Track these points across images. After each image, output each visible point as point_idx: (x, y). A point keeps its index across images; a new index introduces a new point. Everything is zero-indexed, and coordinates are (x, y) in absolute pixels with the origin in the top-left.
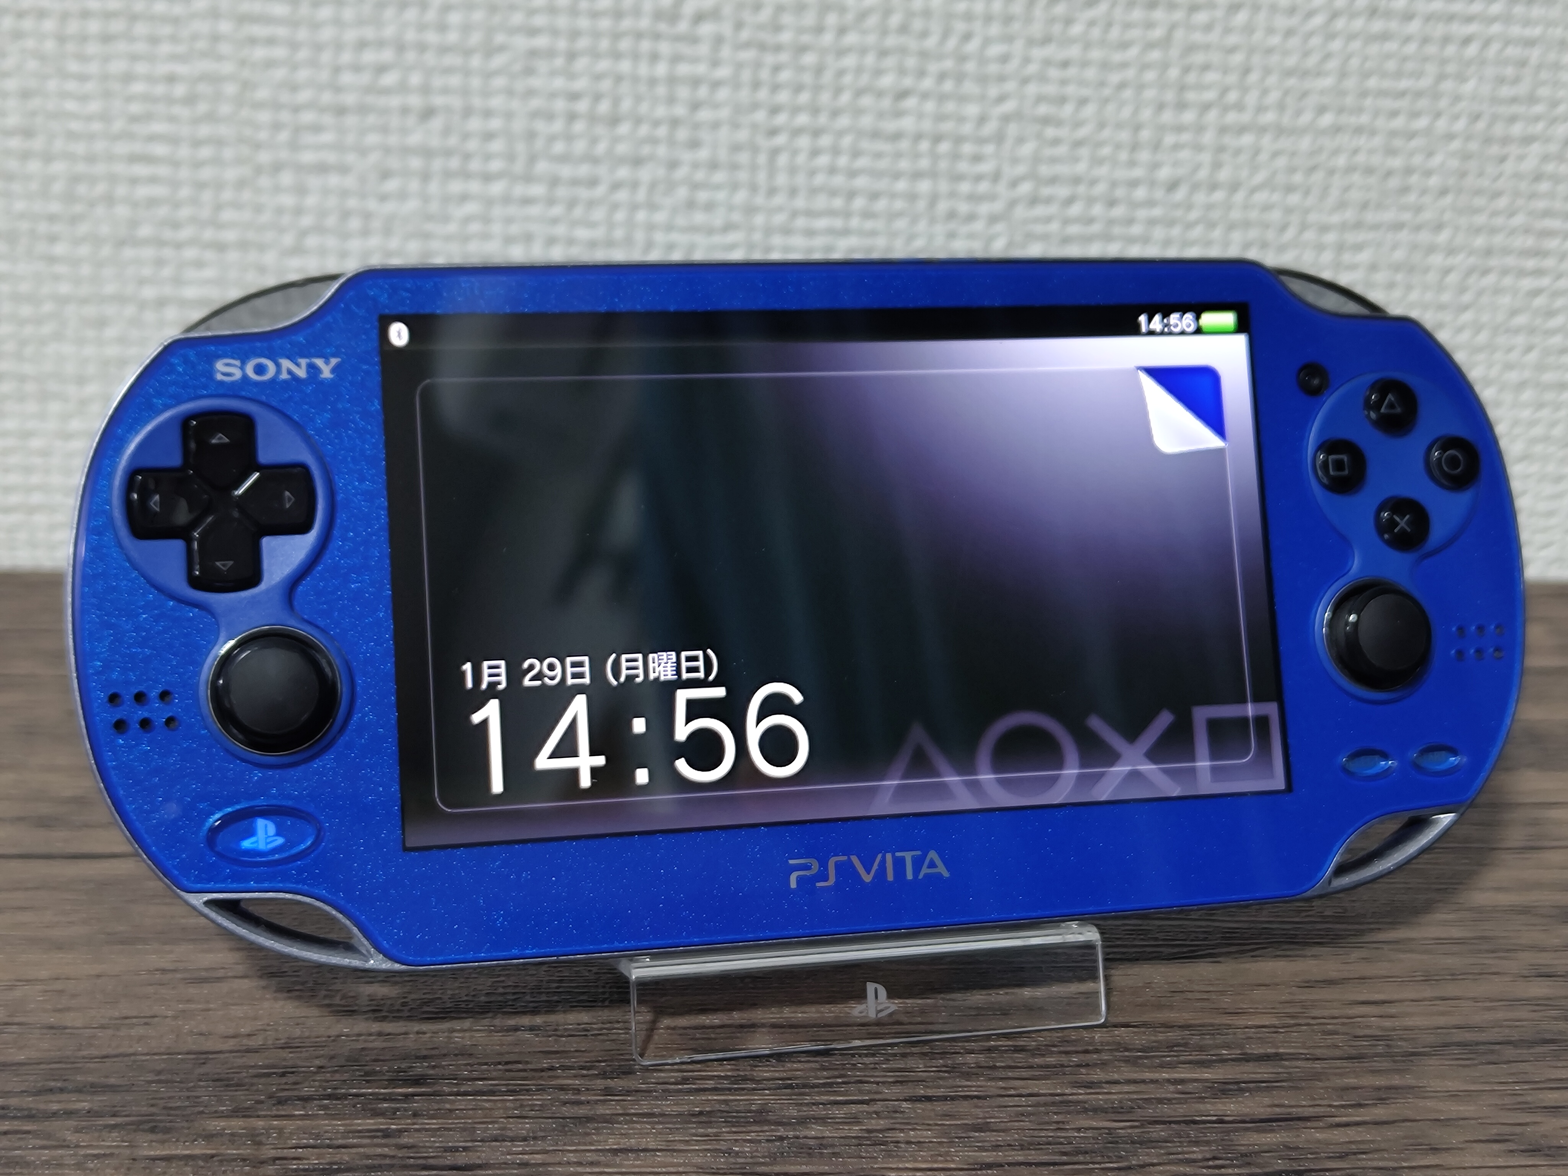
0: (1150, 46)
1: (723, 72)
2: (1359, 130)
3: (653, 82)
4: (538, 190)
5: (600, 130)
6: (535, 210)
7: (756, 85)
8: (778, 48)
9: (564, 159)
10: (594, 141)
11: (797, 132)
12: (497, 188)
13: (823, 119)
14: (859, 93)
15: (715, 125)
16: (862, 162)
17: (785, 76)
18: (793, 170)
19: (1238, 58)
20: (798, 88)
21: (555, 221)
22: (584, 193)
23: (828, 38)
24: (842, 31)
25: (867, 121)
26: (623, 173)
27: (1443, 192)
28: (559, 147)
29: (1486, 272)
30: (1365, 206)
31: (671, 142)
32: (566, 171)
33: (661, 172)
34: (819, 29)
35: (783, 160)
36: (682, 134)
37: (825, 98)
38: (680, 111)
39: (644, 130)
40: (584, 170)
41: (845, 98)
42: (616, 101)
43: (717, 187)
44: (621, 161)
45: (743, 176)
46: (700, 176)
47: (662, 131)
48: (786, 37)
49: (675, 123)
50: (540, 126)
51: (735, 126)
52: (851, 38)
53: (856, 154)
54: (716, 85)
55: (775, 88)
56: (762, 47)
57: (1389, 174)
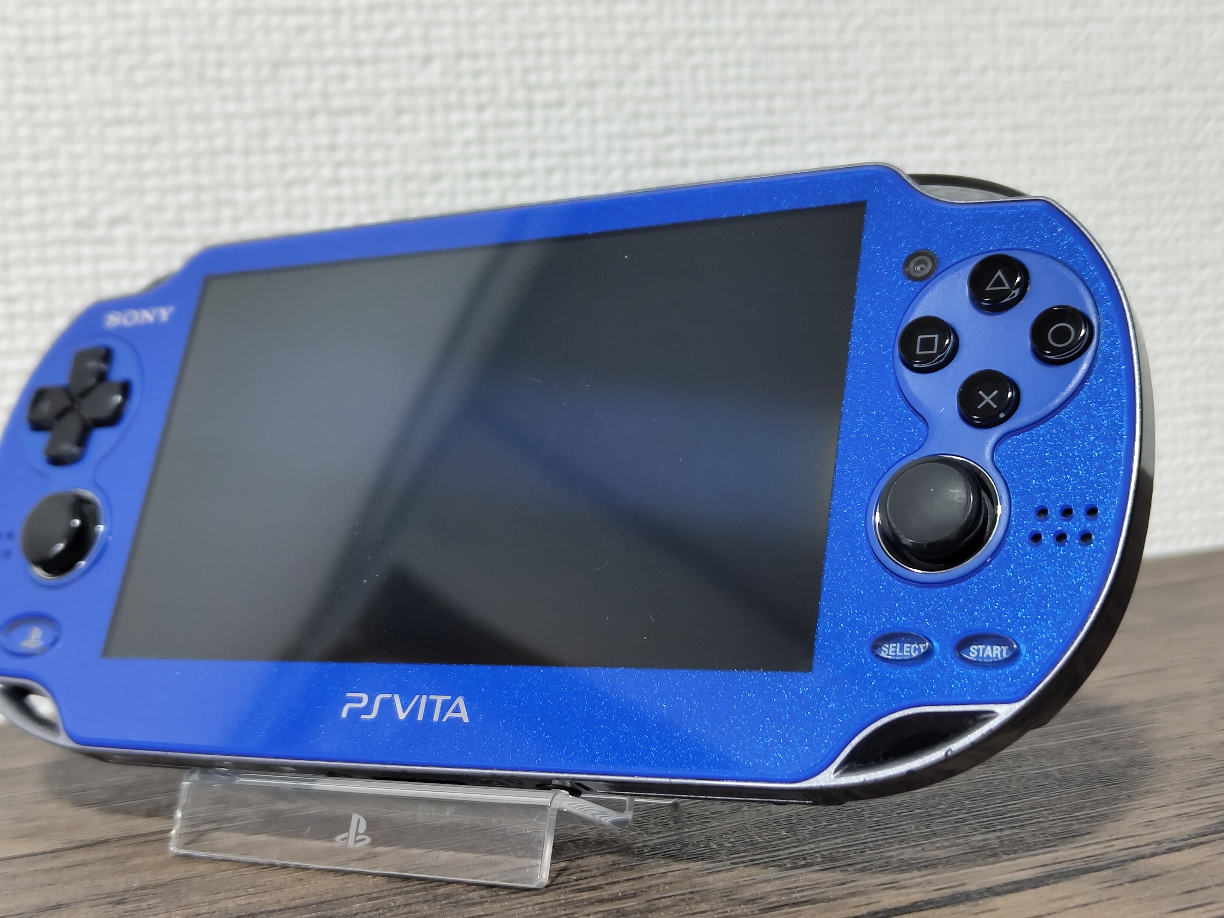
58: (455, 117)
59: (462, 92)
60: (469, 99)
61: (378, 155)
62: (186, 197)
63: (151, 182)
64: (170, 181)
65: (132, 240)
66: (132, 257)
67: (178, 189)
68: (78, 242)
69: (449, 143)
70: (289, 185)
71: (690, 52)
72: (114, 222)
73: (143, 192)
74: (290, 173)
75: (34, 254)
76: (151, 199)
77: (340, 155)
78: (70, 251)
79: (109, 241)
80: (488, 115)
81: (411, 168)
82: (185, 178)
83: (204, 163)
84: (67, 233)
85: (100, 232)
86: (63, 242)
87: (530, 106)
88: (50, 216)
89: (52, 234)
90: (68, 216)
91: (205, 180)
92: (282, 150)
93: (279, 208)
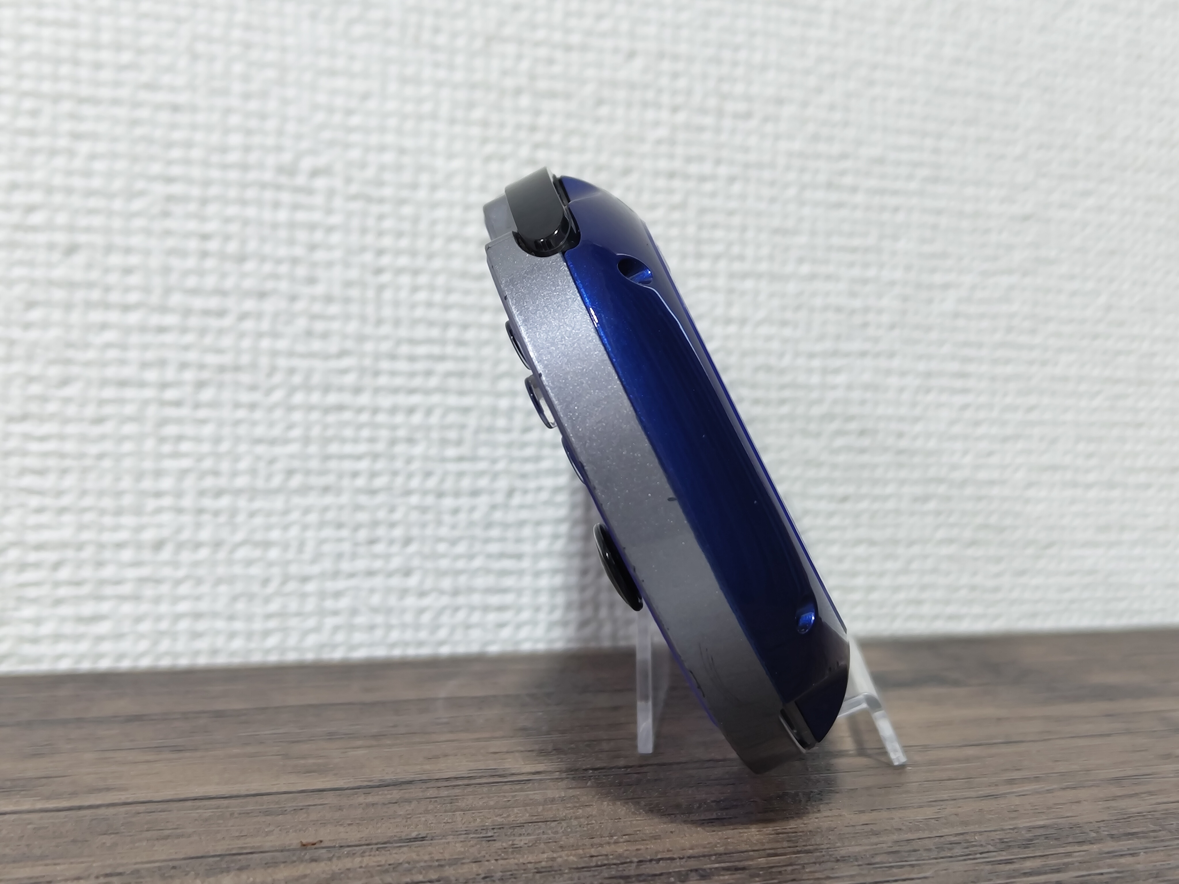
0: (674, 208)
1: (336, 219)
2: (828, 278)
3: (275, 226)
4: (170, 320)
5: (229, 266)
6: (168, 338)
7: (364, 231)
8: (381, 201)
9: (195, 292)
10: (224, 275)
11: (399, 271)
12: (134, 318)
13: (420, 262)
14: (450, 239)
15: (330, 264)
16: (454, 298)
17: (388, 224)
18: (396, 304)
19: (736, 220)
20: (399, 234)
21: (186, 348)
22: (214, 323)
23: (422, 194)
24: (434, 187)
25: (457, 264)
26: (250, 305)
27: (892, 327)
28: (192, 282)
29: (928, 391)
30: (838, 337)
31: (292, 279)
32: (198, 303)
33: (283, 304)
34: (414, 186)
35: (388, 295)
36: (301, 271)
37: (421, 243)
38: (299, 251)
39: (268, 268)
40: (214, 303)
41: (438, 244)
42: (244, 242)
43: (332, 318)
44: (247, 294)
45: (354, 309)
46: (317, 308)
47: (284, 269)
48: (387, 192)
49: (295, 261)
50: (175, 262)
51: (347, 265)
52: (441, 195)
53: (449, 291)
54: (330, 229)
55: (381, 234)
56: (369, 199)
57: (853, 312)
58: (650, 115)
59: (660, 91)
60: (665, 99)
61: (575, 141)
62: (389, 158)
63: (355, 138)
64: (374, 139)
65: (331, 193)
66: (329, 211)
67: (382, 148)
68: (278, 187)
69: (642, 140)
70: (488, 159)
71: (871, 83)
72: (315, 173)
73: (347, 146)
74: (490, 148)
75: (233, 193)
76: (355, 154)
77: (539, 137)
78: (269, 195)
79: (309, 191)
80: (681, 117)
81: (603, 159)
82: (390, 139)
83: (409, 125)
84: (268, 176)
85: (301, 180)
86: (263, 186)
87: (720, 113)
88: (253, 158)
89: (252, 176)
90: (271, 160)
91: (408, 143)
92: (485, 124)
93: (476, 181)
